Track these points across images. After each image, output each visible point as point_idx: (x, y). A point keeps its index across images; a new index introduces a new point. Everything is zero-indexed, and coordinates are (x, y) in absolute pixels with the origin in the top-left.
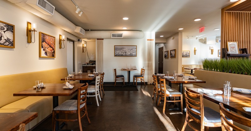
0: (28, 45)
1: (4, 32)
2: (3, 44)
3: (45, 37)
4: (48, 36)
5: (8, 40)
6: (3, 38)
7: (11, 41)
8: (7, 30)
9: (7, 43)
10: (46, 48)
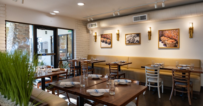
0: (149, 41)
1: (136, 38)
2: (135, 43)
3: (163, 33)
4: (168, 30)
5: (137, 41)
6: (135, 40)
7: (139, 41)
8: (137, 36)
9: (137, 42)
10: (165, 40)
